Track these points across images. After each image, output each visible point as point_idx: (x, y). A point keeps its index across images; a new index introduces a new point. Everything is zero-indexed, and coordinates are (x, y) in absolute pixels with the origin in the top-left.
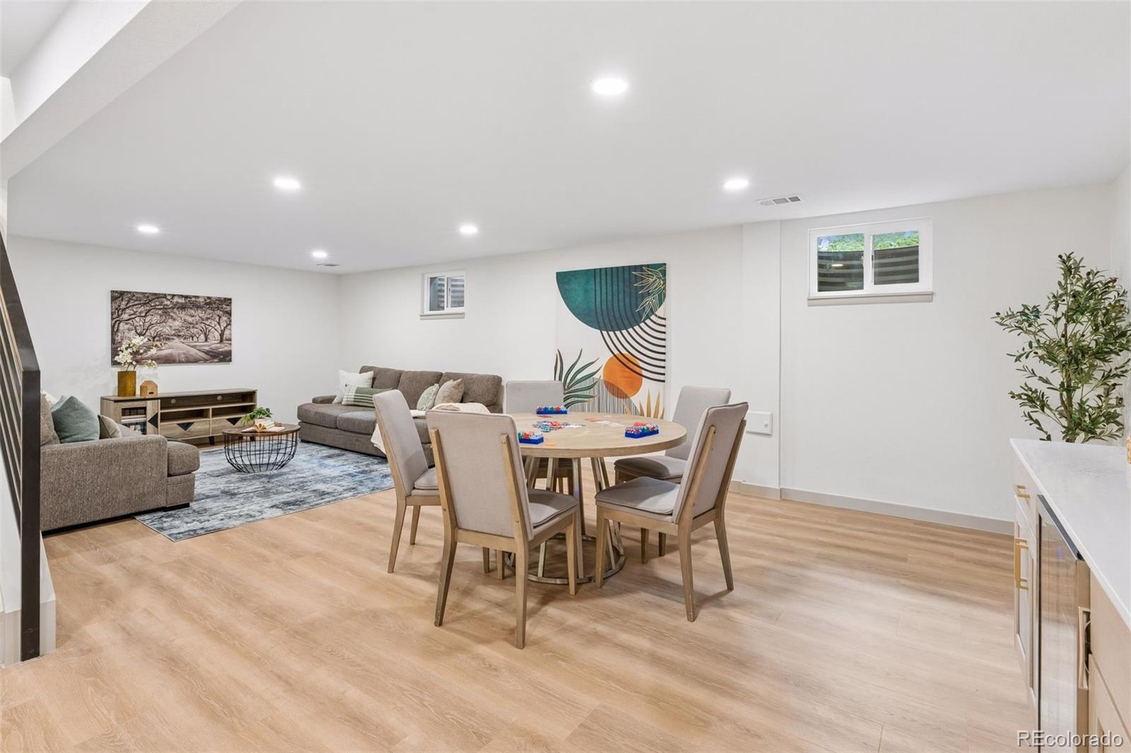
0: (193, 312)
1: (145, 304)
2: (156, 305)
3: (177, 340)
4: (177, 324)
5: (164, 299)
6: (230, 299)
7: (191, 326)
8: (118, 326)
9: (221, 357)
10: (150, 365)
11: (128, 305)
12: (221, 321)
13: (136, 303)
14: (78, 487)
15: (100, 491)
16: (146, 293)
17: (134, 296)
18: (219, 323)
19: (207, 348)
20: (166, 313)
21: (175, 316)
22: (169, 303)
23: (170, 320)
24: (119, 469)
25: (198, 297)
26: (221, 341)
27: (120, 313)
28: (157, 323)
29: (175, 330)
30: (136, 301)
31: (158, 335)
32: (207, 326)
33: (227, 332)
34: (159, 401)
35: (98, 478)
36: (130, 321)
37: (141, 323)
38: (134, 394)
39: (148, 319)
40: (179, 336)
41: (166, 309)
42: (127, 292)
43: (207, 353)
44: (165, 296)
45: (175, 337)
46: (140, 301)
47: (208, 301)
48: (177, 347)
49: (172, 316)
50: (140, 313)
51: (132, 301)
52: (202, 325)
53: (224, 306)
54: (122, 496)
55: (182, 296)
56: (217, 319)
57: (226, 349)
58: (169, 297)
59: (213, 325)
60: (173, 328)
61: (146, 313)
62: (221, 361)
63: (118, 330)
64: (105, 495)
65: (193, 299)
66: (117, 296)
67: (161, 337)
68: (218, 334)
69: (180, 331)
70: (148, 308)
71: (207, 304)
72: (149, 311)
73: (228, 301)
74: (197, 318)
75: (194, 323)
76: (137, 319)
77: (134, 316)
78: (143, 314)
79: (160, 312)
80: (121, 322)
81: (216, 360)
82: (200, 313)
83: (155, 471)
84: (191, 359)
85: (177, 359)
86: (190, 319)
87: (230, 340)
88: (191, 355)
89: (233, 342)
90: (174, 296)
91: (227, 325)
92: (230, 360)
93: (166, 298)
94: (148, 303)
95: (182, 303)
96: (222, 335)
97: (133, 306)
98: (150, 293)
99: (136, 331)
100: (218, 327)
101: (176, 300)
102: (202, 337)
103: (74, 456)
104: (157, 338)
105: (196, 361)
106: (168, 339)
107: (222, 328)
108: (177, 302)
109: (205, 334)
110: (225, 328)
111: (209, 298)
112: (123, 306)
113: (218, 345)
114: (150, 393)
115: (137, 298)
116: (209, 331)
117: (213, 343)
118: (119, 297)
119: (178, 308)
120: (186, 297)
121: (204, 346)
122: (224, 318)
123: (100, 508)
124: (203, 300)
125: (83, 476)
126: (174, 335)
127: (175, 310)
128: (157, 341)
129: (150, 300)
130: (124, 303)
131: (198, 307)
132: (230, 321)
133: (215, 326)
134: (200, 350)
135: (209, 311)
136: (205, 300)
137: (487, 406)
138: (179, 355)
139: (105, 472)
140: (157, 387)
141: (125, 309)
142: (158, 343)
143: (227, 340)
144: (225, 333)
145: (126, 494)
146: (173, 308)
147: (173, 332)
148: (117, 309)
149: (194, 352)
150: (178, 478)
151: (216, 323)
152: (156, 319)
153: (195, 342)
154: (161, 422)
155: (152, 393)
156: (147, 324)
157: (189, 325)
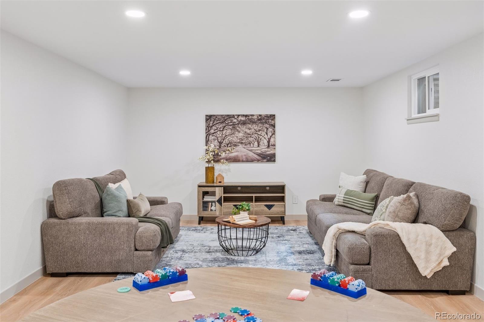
0: (250, 126)
1: (223, 122)
2: (229, 123)
3: (241, 146)
4: (241, 135)
5: (233, 119)
6: (274, 115)
7: (249, 136)
8: (209, 138)
9: (269, 158)
10: (223, 163)
11: (214, 124)
12: (268, 132)
13: (218, 122)
14: (84, 247)
15: (95, 253)
16: (223, 115)
17: (217, 117)
18: (267, 134)
19: (259, 152)
20: (234, 127)
21: (239, 130)
22: (236, 121)
23: (237, 133)
24: (105, 240)
25: (253, 115)
26: (268, 146)
27: (210, 129)
28: (229, 135)
29: (239, 139)
30: (218, 121)
31: (230, 143)
32: (259, 136)
33: (272, 140)
34: (223, 188)
35: (94, 243)
36: (215, 134)
37: (221, 135)
38: (213, 182)
39: (224, 132)
40: (242, 143)
41: (234, 125)
42: (213, 115)
43: (259, 155)
44: (233, 116)
45: (239, 144)
46: (220, 120)
47: (260, 117)
48: (240, 151)
49: (238, 130)
50: (220, 128)
51: (215, 121)
52: (256, 135)
53: (270, 121)
54: (107, 258)
55: (243, 115)
56: (265, 130)
57: (272, 152)
58: (236, 117)
59: (263, 135)
60: (239, 138)
61: (223, 128)
62: (268, 161)
63: (208, 140)
64: (97, 256)
65: (250, 117)
66: (209, 118)
67: (232, 144)
68: (266, 142)
69: (242, 140)
70: (224, 125)
71: (259, 120)
72: (225, 127)
73: (273, 117)
74: (253, 130)
75: (251, 134)
76: (218, 132)
77: (216, 131)
78: (222, 129)
79: (231, 127)
80: (210, 134)
81: (265, 161)
82: (255, 127)
83: (125, 245)
84: (249, 159)
85: (241, 159)
86: (248, 131)
87: (274, 145)
88: (249, 156)
89: (277, 147)
90: (239, 116)
91: (272, 135)
92: (274, 161)
93: (234, 117)
94: (224, 122)
95: (243, 121)
96: (269, 142)
97: (216, 124)
98: (225, 115)
99: (218, 141)
100: (266, 136)
101: (240, 118)
102: (256, 143)
103: (82, 227)
104: (229, 145)
105: (252, 161)
106: (235, 145)
107: (269, 137)
108: (241, 120)
109: (258, 141)
110: (271, 136)
111: (260, 115)
112: (211, 125)
113: (266, 149)
114: (219, 182)
115: (218, 118)
116: (260, 139)
117: (263, 148)
118: (209, 119)
119: (241, 124)
120: (246, 116)
121: (258, 150)
122: (270, 130)
123: (95, 265)
124: (256, 117)
125: (86, 241)
126: (239, 143)
127: (240, 125)
128: (229, 147)
129: (226, 119)
130: (211, 122)
131: (253, 122)
132: (275, 131)
133: (264, 135)
134: (255, 153)
135: (260, 125)
136: (258, 117)
137: (443, 231)
138: (242, 156)
139: (98, 241)
140: (223, 178)
141: (212, 127)
142: (229, 148)
143: (272, 145)
144: (271, 140)
145: (109, 258)
146: (239, 124)
147: (239, 141)
148: (208, 127)
149: (251, 154)
150: (141, 253)
151: (265, 133)
152: (229, 132)
153: (252, 147)
154: (224, 202)
155: (221, 182)
156: (224, 136)
157: (248, 135)
